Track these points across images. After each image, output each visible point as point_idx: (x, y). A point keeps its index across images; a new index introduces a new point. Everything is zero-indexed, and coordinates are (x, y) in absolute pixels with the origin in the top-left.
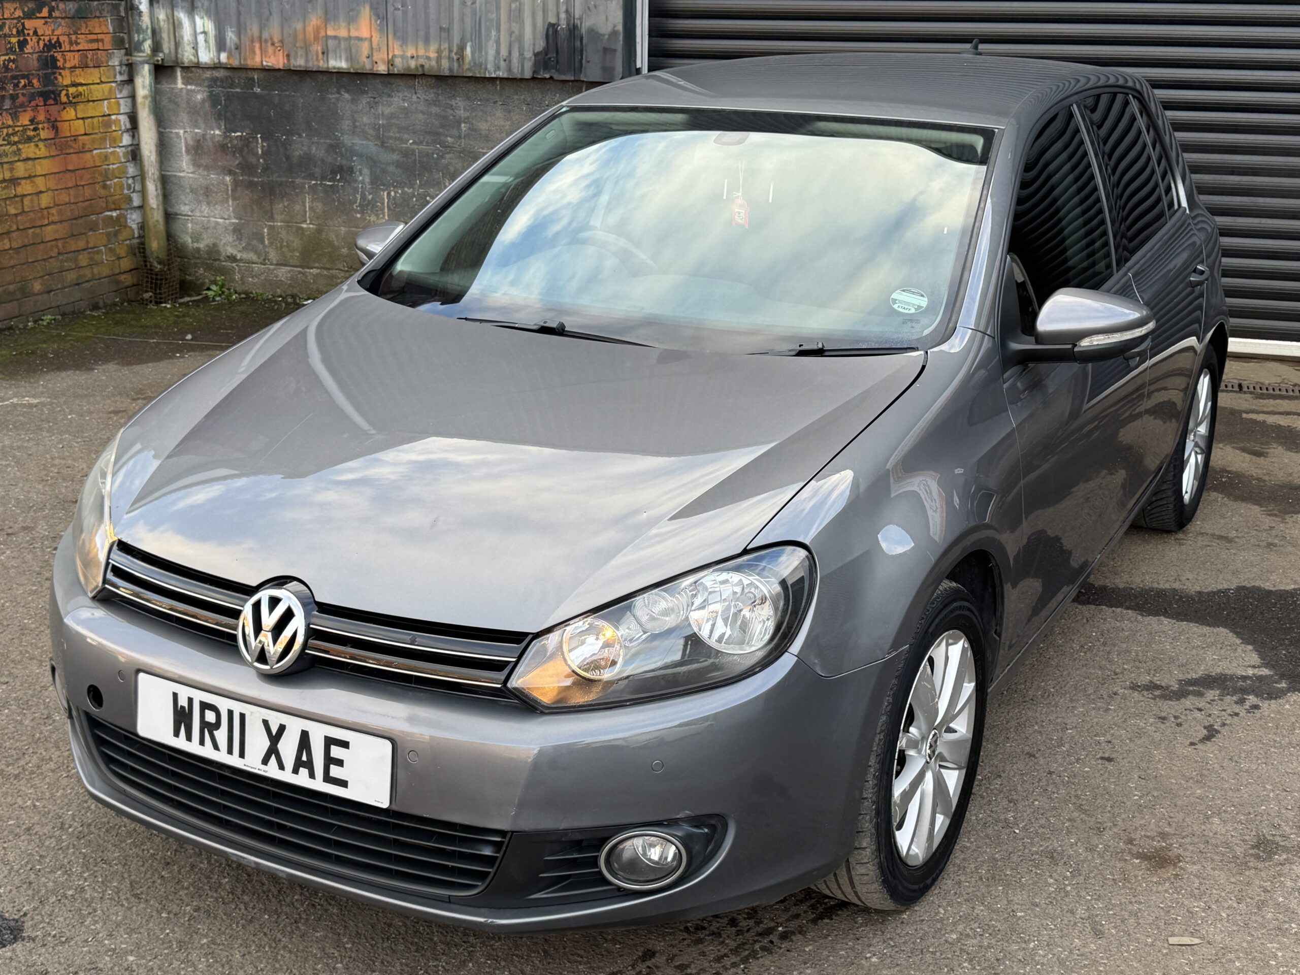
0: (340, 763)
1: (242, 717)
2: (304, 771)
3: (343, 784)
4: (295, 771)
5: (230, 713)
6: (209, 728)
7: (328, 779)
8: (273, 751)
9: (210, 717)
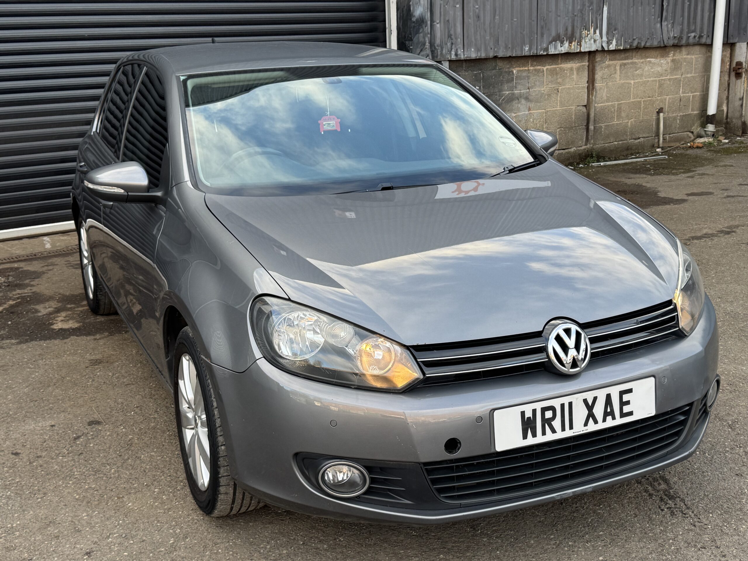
0: (628, 403)
1: (570, 404)
2: (609, 418)
3: (631, 413)
4: (604, 420)
5: (563, 406)
6: (547, 422)
7: (623, 415)
8: (591, 415)
9: (549, 414)
